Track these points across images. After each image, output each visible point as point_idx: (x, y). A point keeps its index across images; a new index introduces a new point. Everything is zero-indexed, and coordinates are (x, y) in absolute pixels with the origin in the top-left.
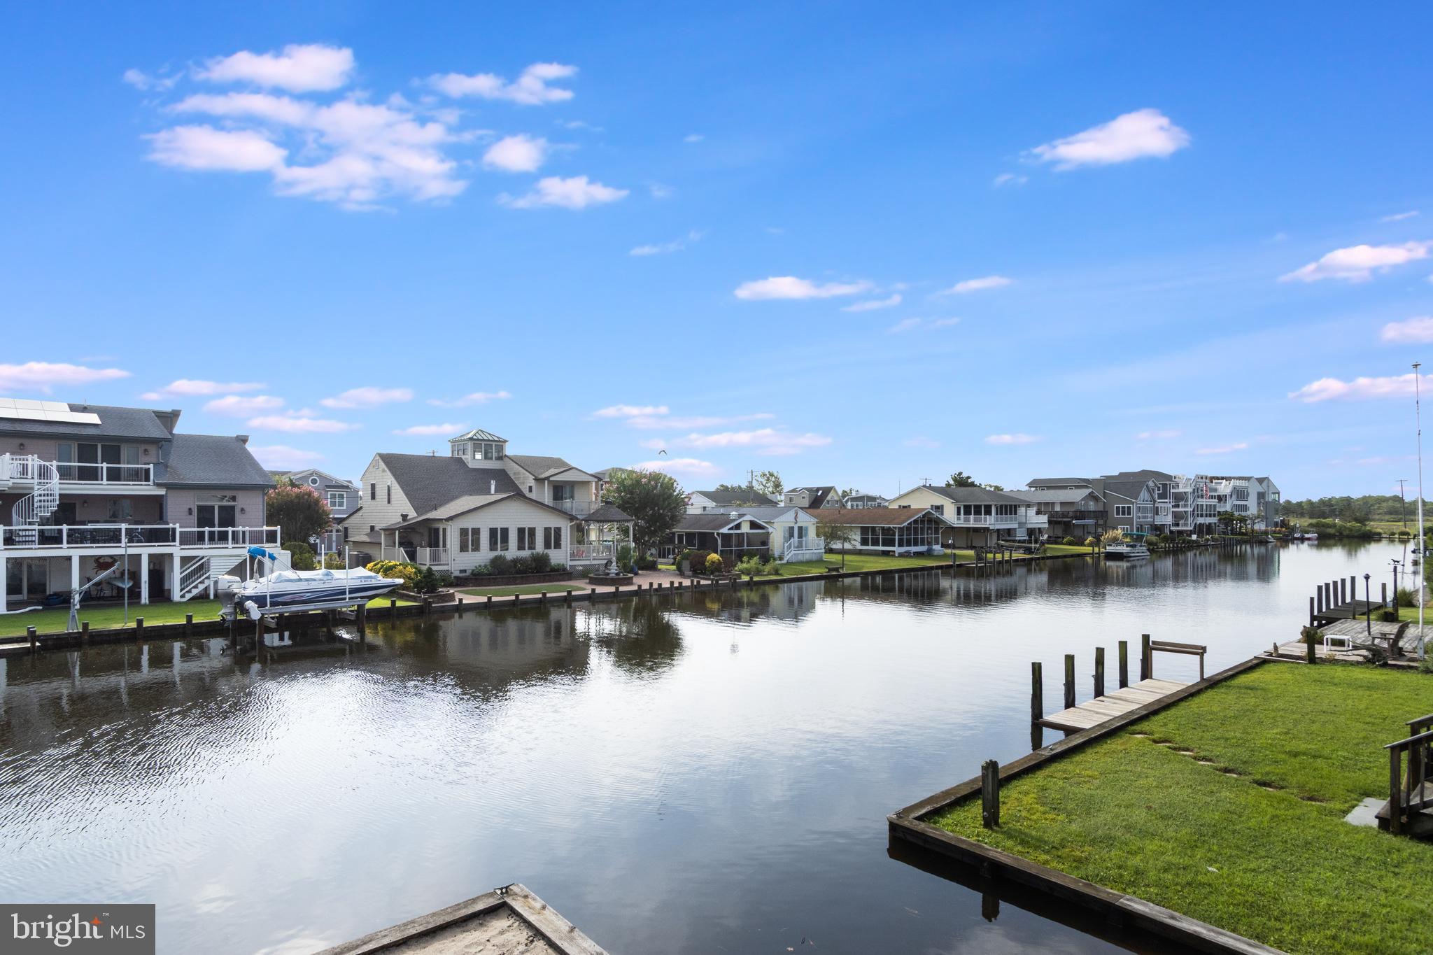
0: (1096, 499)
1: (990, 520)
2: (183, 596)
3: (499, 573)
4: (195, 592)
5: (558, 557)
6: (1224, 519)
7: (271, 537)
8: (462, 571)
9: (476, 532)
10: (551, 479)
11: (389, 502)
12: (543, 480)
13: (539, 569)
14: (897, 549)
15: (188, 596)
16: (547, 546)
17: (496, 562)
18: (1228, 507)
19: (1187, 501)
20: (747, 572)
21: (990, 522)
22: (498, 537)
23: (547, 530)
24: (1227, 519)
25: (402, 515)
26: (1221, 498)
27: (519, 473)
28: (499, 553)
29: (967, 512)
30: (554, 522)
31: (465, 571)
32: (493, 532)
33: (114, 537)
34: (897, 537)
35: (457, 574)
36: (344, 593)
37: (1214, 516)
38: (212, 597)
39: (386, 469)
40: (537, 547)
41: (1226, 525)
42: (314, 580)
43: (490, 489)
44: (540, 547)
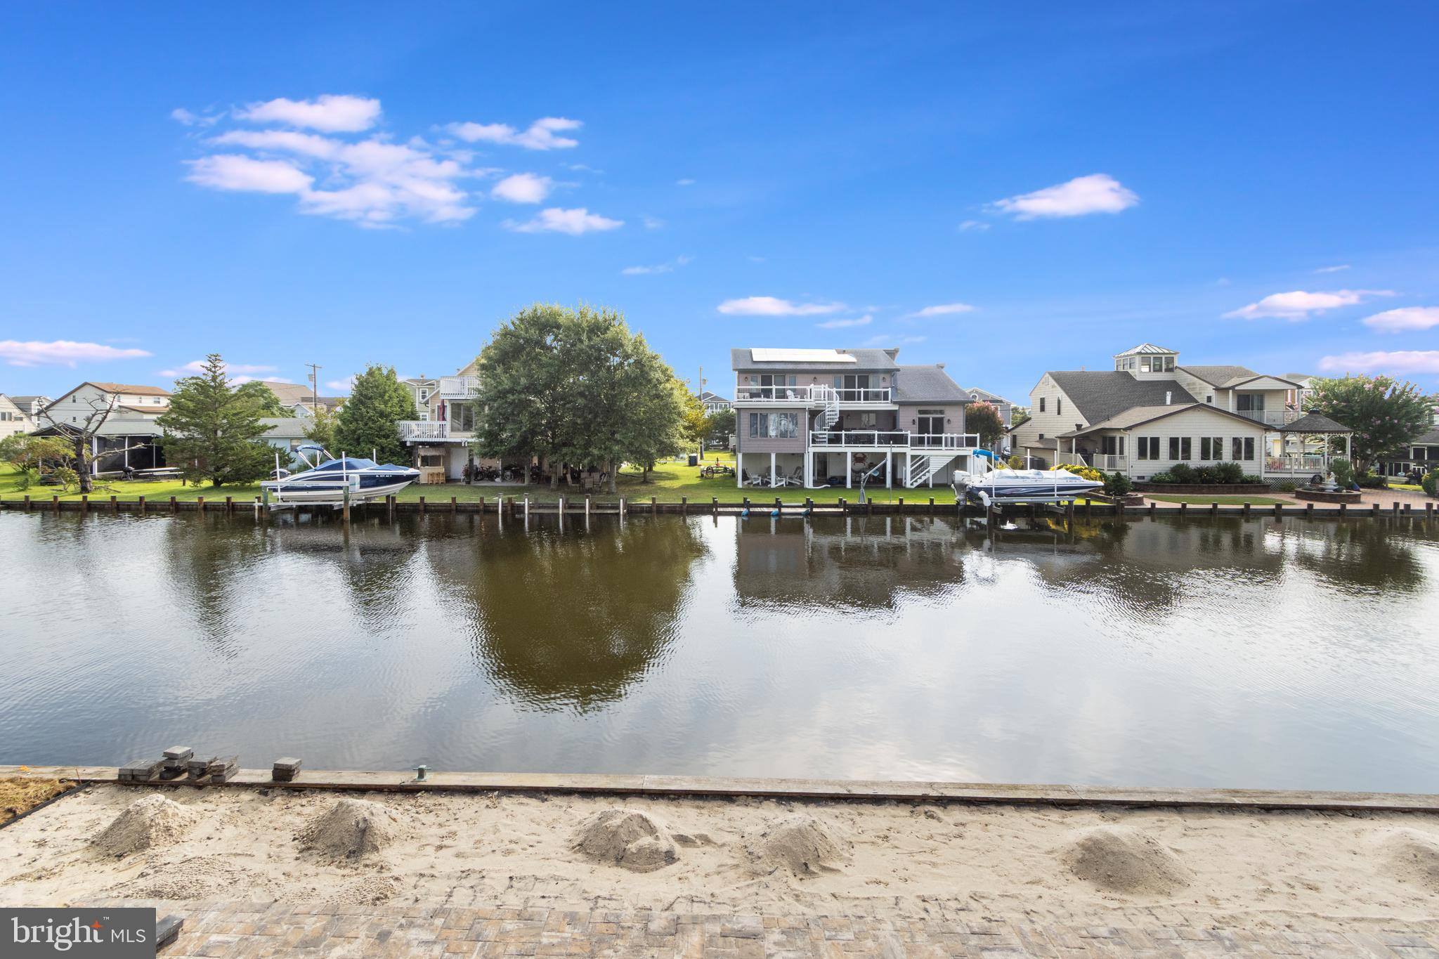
2: (912, 484)
3: (1181, 480)
4: (920, 481)
5: (1249, 468)
7: (971, 442)
8: (1139, 478)
10: (1237, 388)
11: (1059, 413)
12: (1227, 389)
13: (1228, 479)
15: (915, 484)
16: (1237, 455)
17: (1175, 470)
22: (1180, 446)
23: (1236, 441)
25: (1077, 425)
27: (1194, 384)
28: (1180, 461)
30: (1243, 432)
31: (1143, 478)
32: (1174, 442)
33: (869, 440)
35: (1135, 479)
36: (1053, 490)
38: (931, 486)
39: (1056, 384)
40: (1224, 457)
42: (1028, 478)
43: (1166, 400)
44: (1227, 457)
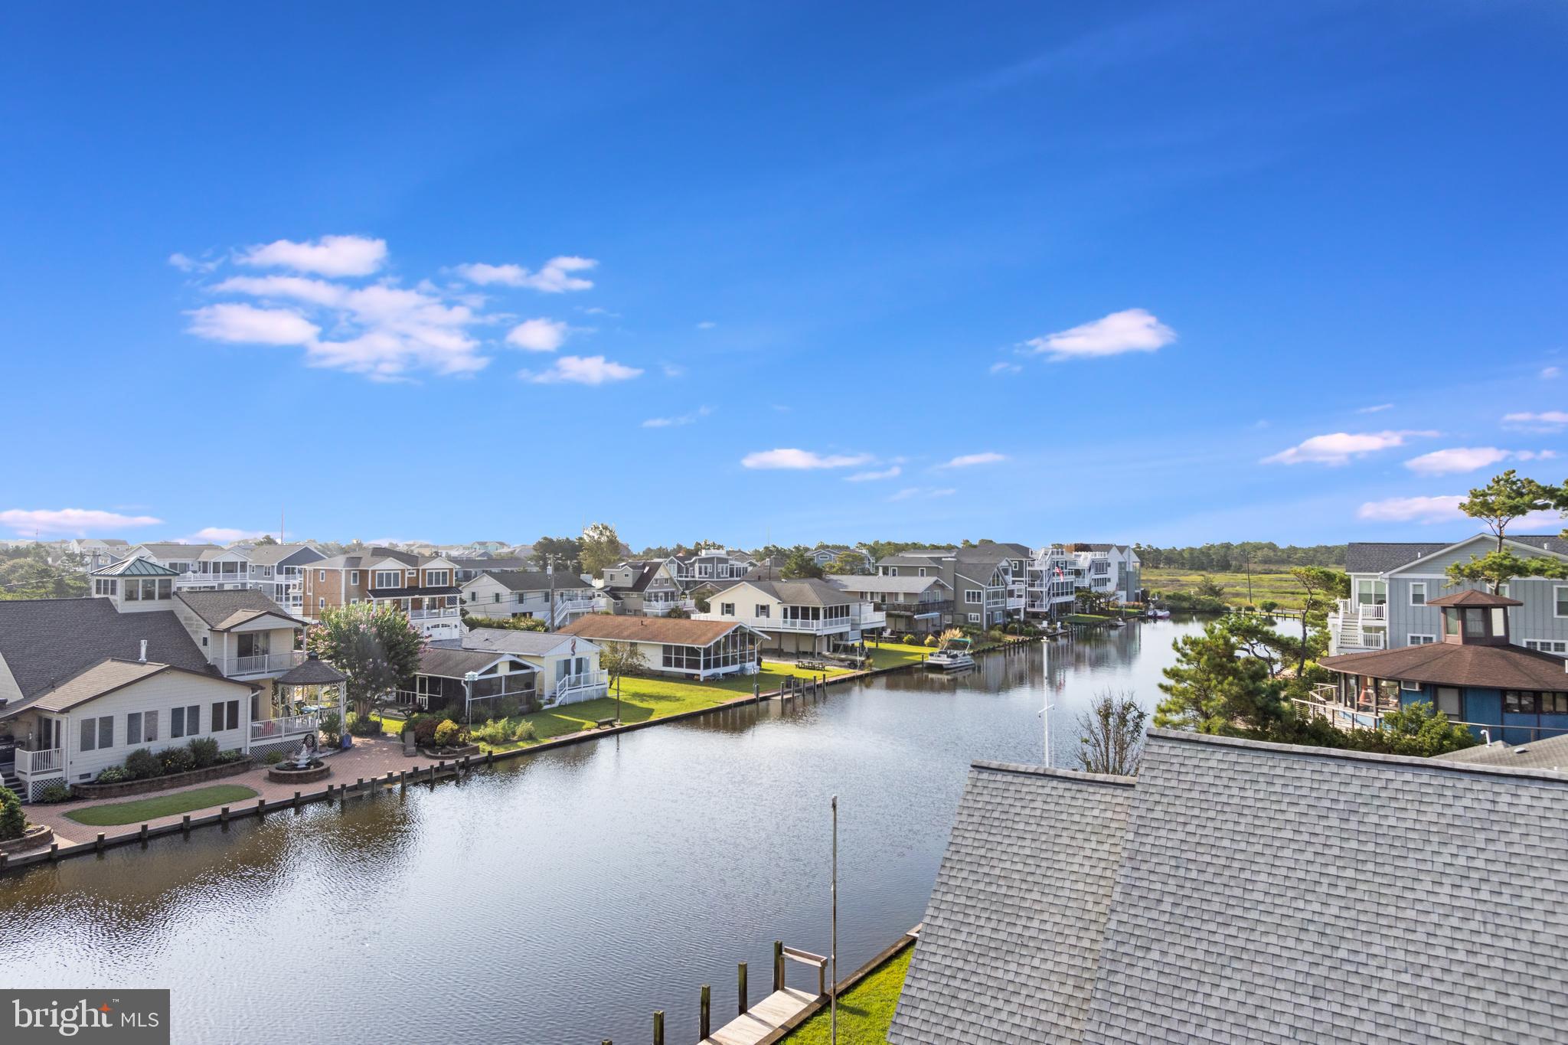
0: (942, 587)
1: (818, 625)
3: (136, 775)
5: (228, 741)
6: (1082, 596)
8: (83, 776)
9: (107, 722)
10: (232, 630)
12: (223, 631)
13: (199, 763)
14: (702, 673)
16: (217, 726)
17: (134, 759)
18: (1085, 581)
19: (1042, 580)
20: (492, 740)
21: (819, 627)
22: (142, 724)
23: (217, 708)
24: (1084, 594)
26: (1078, 573)
27: (191, 619)
28: (143, 745)
29: (794, 616)
30: (229, 695)
31: (88, 776)
32: (133, 718)
34: (702, 658)
35: (76, 780)
37: (1072, 593)
40: (201, 729)
41: (1084, 603)
43: (139, 653)
44: (204, 730)
